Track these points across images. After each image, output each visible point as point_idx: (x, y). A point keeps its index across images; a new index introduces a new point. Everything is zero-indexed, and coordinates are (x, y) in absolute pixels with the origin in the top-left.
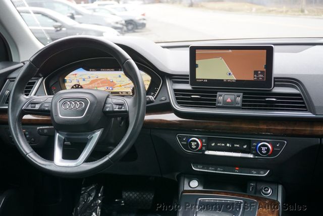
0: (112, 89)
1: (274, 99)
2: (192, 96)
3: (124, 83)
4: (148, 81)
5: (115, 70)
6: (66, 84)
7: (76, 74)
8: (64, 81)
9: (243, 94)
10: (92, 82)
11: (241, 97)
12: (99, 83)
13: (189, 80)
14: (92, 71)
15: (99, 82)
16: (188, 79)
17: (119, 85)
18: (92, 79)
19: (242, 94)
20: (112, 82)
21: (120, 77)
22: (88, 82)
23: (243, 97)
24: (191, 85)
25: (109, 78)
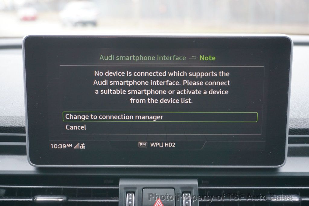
1: (296, 199)
2: (39, 199)
9: (200, 184)
11: (196, 192)
13: (26, 144)
16: (23, 139)
19: (195, 183)
23: (202, 194)
24: (33, 160)
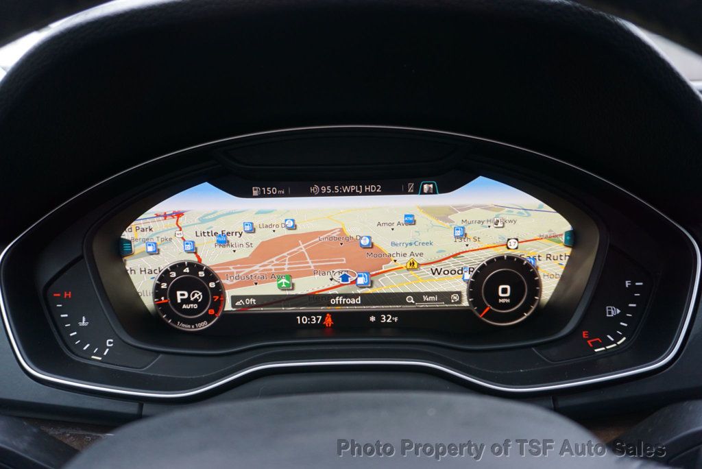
0: (372, 284)
3: (430, 254)
4: (553, 238)
5: (387, 191)
6: (130, 263)
7: (179, 214)
8: (120, 250)
10: (265, 251)
12: (301, 257)
14: (261, 195)
15: (302, 248)
17: (402, 262)
18: (262, 236)
20: (372, 246)
21: (410, 221)
22: (244, 253)
25: (352, 232)
